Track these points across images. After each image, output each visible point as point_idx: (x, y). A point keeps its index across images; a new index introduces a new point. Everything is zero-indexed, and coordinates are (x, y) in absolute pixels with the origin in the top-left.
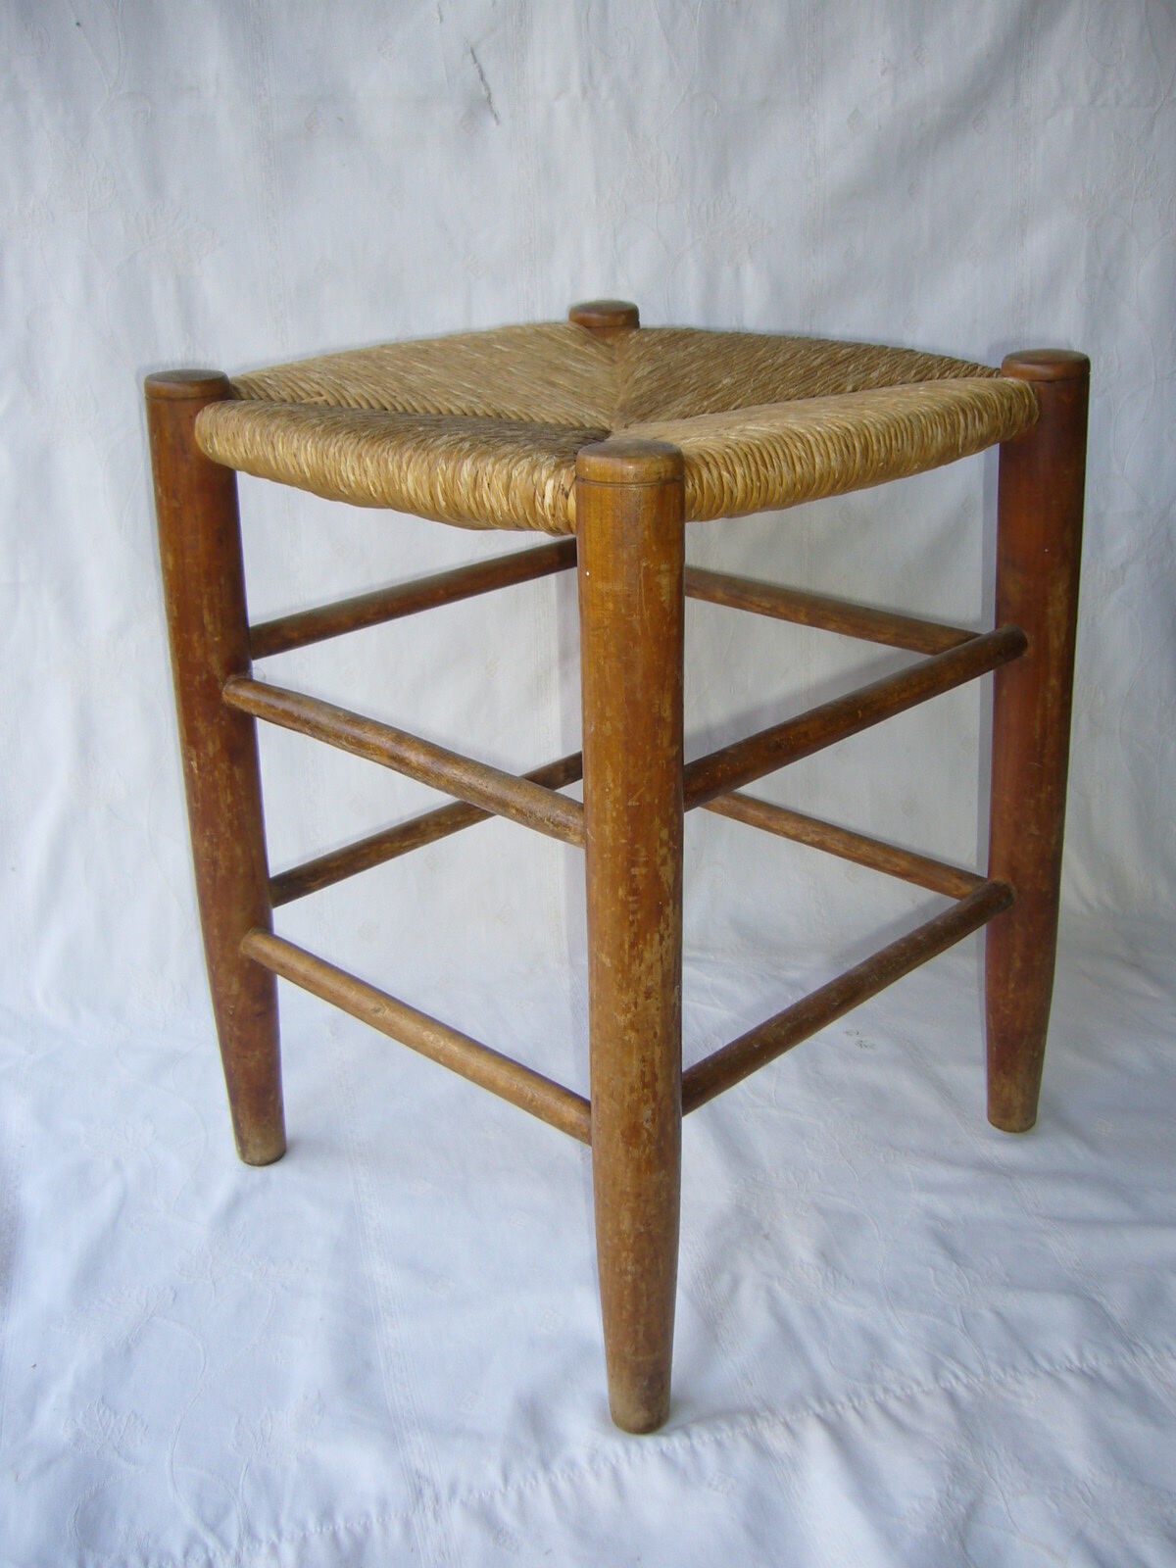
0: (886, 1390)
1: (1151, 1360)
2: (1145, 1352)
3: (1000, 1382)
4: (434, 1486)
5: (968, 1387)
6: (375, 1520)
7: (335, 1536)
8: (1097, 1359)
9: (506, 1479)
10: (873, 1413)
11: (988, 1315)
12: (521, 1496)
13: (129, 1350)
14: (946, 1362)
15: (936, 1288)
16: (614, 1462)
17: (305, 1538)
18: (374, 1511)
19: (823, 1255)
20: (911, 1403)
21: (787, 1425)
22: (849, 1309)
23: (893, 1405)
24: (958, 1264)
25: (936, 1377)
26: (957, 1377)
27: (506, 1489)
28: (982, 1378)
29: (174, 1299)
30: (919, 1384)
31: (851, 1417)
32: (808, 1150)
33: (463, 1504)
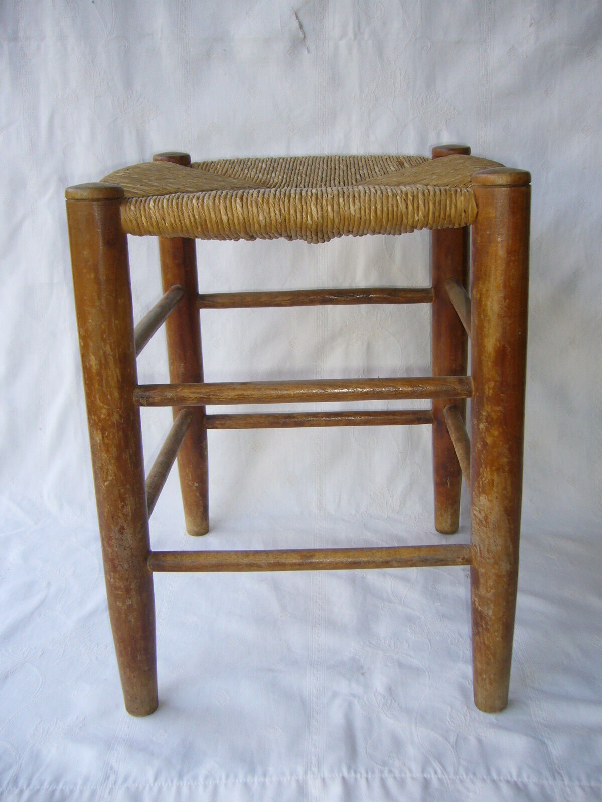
0: (390, 772)
1: (564, 785)
2: (563, 781)
3: (461, 781)
4: (117, 775)
5: (440, 780)
6: (78, 788)
7: (53, 792)
8: (528, 778)
9: (156, 779)
10: (376, 784)
11: (472, 740)
12: (160, 790)
13: (6, 677)
14: (433, 762)
15: (448, 719)
16: (218, 783)
17: (38, 791)
18: (80, 782)
19: (390, 689)
20: (402, 783)
21: (323, 780)
22: (390, 722)
23: (391, 783)
24: (467, 707)
25: (424, 771)
26: (436, 772)
27: (154, 784)
28: (452, 776)
29: (40, 656)
30: (411, 771)
31: (362, 783)
32: (408, 630)
33: (128, 788)
